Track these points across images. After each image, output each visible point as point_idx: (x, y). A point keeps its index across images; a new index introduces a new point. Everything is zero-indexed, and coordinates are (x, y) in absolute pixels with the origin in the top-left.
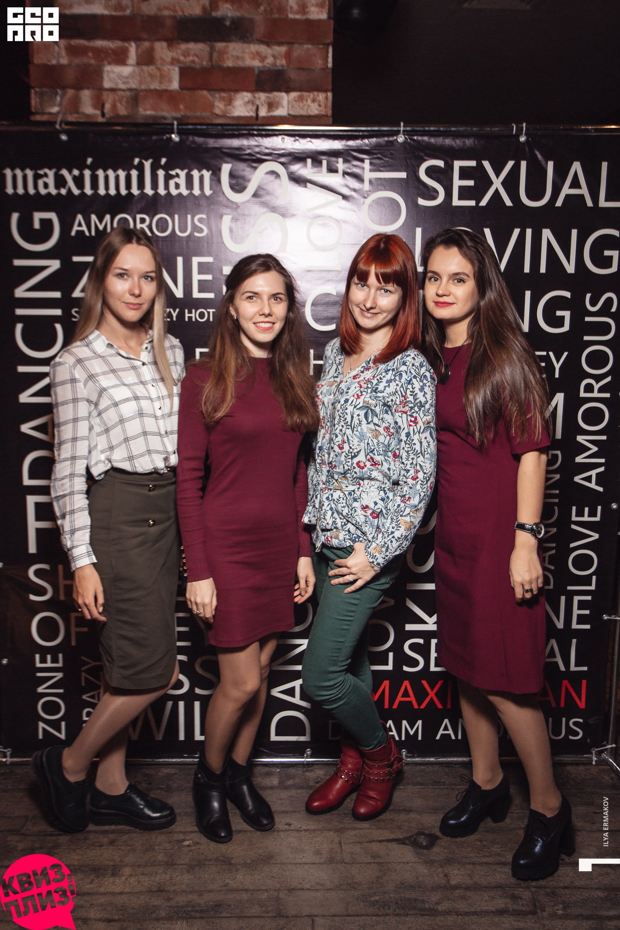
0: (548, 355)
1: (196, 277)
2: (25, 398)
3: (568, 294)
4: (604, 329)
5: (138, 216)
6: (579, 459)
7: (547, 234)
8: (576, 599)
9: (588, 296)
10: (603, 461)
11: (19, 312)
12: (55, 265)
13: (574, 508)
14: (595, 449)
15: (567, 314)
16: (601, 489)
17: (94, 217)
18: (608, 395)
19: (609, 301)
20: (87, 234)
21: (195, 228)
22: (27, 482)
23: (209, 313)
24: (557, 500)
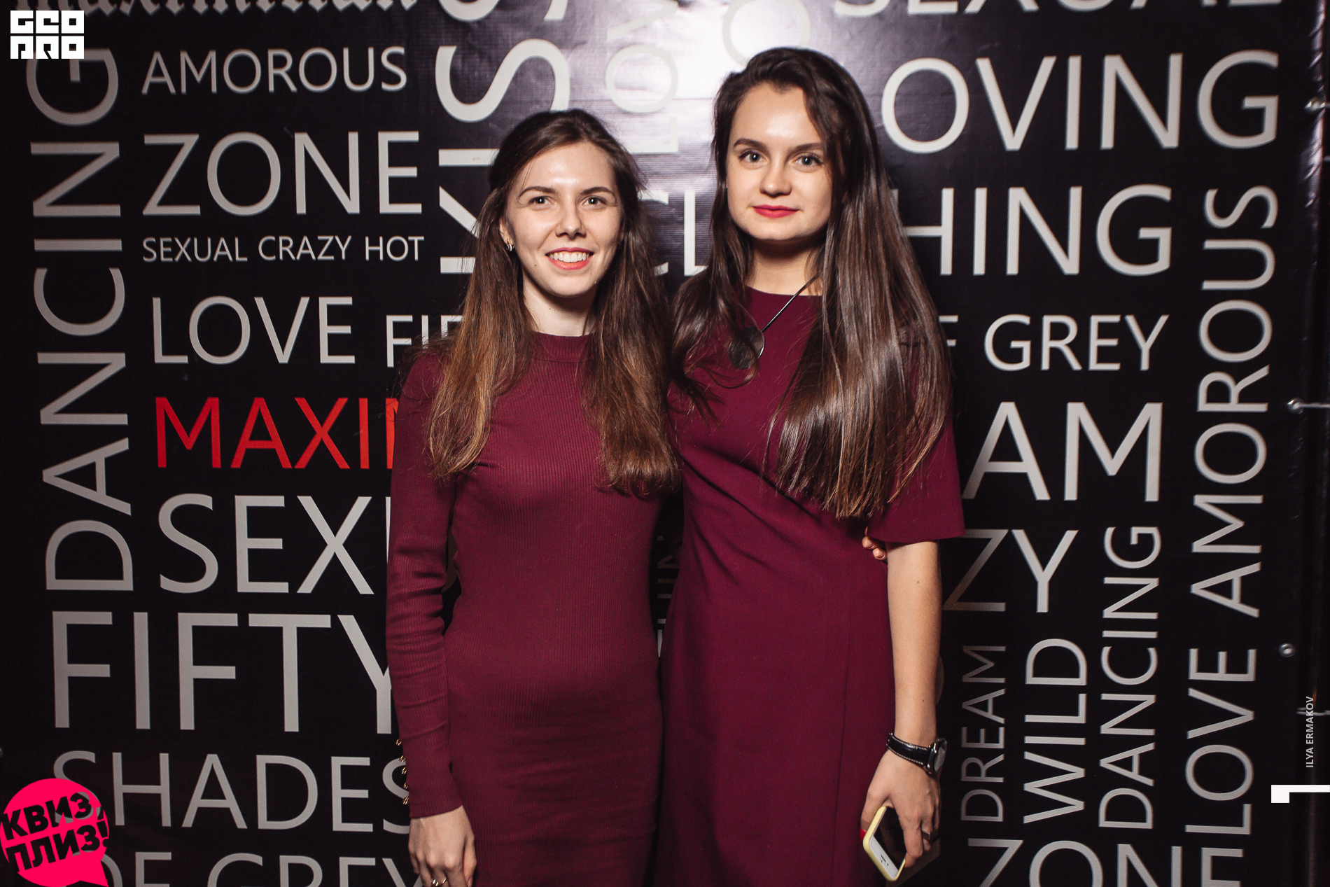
0: (1123, 323)
1: (386, 172)
2: (50, 415)
3: (1164, 193)
4: (1249, 264)
5: (271, 54)
6: (1199, 546)
7: (1114, 66)
8: (1208, 854)
9: (1211, 195)
10: (1255, 549)
11: (41, 245)
12: (110, 152)
13: (1194, 653)
14: (1236, 524)
15: (1163, 236)
16: (1253, 612)
17: (184, 56)
18: (1261, 408)
19: (1258, 206)
20: (172, 90)
21: (383, 75)
22: (53, 583)
23: (411, 244)
24: (1152, 635)
